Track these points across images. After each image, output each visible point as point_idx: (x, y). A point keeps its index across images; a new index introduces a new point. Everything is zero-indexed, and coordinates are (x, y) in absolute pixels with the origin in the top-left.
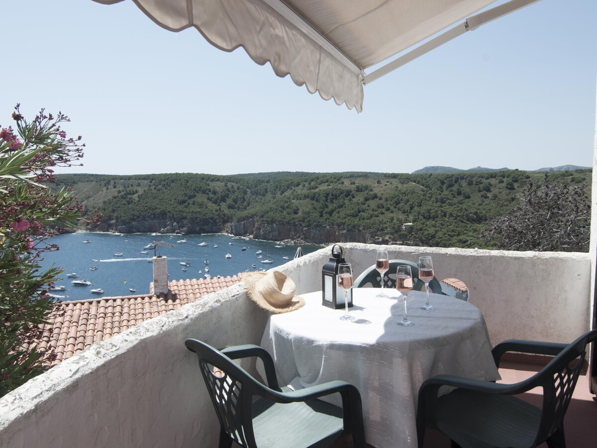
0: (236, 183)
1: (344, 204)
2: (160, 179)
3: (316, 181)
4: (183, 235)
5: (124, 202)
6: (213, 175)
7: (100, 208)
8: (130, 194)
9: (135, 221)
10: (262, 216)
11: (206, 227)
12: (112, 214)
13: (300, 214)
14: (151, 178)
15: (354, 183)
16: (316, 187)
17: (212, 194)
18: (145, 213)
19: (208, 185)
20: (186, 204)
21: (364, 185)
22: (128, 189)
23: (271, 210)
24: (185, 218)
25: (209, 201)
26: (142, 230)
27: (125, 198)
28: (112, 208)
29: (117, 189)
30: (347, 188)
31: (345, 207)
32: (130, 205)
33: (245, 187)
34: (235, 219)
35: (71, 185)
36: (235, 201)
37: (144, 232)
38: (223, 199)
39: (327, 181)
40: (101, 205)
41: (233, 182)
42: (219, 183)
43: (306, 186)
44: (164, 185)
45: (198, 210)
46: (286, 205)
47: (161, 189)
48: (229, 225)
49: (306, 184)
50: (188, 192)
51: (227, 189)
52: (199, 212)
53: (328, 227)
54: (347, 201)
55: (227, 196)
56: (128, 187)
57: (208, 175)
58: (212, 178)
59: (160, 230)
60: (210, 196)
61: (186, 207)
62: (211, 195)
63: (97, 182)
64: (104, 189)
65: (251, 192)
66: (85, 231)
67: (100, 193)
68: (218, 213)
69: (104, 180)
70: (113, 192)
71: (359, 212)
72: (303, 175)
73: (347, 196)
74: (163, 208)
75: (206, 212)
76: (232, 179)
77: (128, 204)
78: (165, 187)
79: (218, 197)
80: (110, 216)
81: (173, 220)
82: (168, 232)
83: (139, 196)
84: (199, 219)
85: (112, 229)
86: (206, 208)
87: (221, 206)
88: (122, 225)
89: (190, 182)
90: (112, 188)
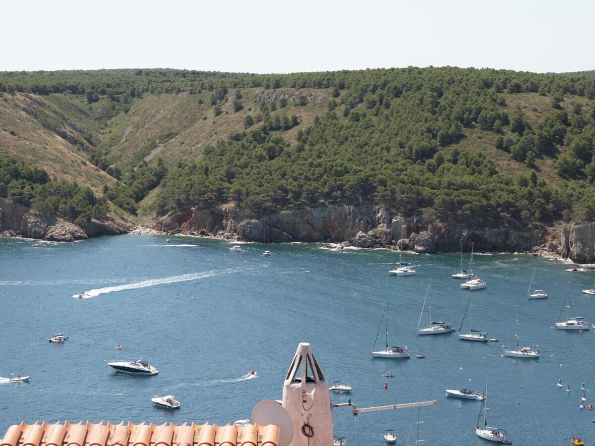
0: (591, 96)
2: (360, 86)
4: (419, 252)
5: (260, 150)
6: (521, 74)
7: (195, 167)
8: (278, 128)
11: (488, 233)
12: (228, 185)
14: (337, 81)
17: (513, 131)
18: (315, 184)
19: (503, 104)
20: (433, 161)
22: (273, 114)
24: (430, 203)
25: (501, 152)
26: (304, 233)
27: (263, 140)
28: (226, 168)
32: (273, 162)
34: (580, 210)
35: (126, 102)
36: (584, 154)
37: (310, 239)
38: (548, 147)
41: (582, 94)
42: (535, 98)
44: (372, 104)
45: (468, 179)
47: (364, 115)
48: (559, 228)
50: (440, 123)
51: (559, 117)
52: (471, 186)
55: (559, 137)
56: (274, 109)
57: (504, 72)
58: (514, 81)
59: (354, 235)
60: (505, 138)
61: (433, 170)
62: (510, 135)
63: (192, 92)
64: (210, 113)
66: (154, 232)
67: (199, 123)
68: (525, 190)
69: (211, 88)
70: (233, 122)
74: (366, 172)
75: (491, 186)
76: (578, 86)
77: (272, 158)
78: (374, 110)
79: (532, 141)
80: (220, 191)
81: (392, 205)
82: (375, 242)
83: (301, 134)
84: (467, 206)
85: (224, 229)
86: (493, 173)
87: (538, 170)
88: (251, 218)
89: (449, 95)
90: (231, 109)
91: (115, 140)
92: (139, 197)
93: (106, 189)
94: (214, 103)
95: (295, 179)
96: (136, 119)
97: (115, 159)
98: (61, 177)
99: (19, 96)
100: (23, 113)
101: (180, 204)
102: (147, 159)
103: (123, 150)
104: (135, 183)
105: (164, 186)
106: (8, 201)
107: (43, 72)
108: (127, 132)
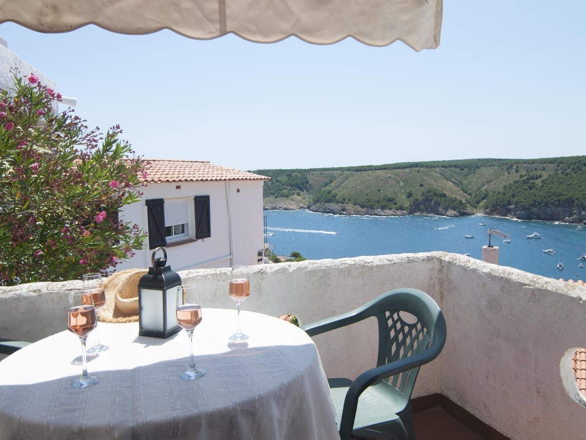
2: (569, 162)
5: (526, 187)
7: (500, 192)
8: (533, 179)
9: (537, 208)
12: (512, 199)
14: (558, 161)
18: (548, 199)
26: (543, 217)
27: (527, 183)
28: (512, 193)
29: (519, 174)
32: (531, 191)
35: (474, 170)
40: (501, 190)
47: (570, 174)
56: (532, 171)
59: (565, 219)
63: (499, 166)
64: (506, 173)
66: (483, 215)
67: (502, 177)
69: (507, 165)
70: (515, 176)
74: (570, 195)
77: (530, 189)
78: (574, 172)
80: (509, 201)
81: (581, 208)
82: (573, 222)
83: (543, 181)
85: (510, 215)
88: (521, 211)
90: (514, 172)
91: (470, 183)
92: (478, 203)
93: (466, 200)
94: (507, 170)
95: (540, 197)
96: (478, 176)
97: (469, 190)
98: (451, 195)
99: (437, 169)
100: (439, 174)
102: (481, 190)
103: (473, 186)
104: (477, 198)
105: (488, 199)
106: (433, 203)
108: (474, 180)
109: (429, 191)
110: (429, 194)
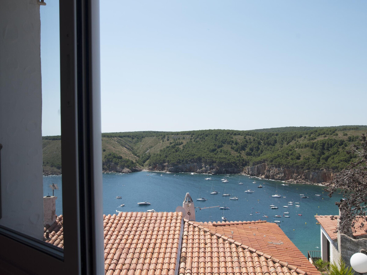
0: (253, 136)
1: (338, 151)
2: (198, 134)
3: (315, 133)
4: (213, 174)
5: (173, 150)
6: (236, 131)
7: (158, 155)
8: (178, 145)
9: (181, 164)
10: (271, 161)
11: (229, 169)
12: (165, 159)
13: (302, 159)
14: (192, 133)
15: (347, 135)
16: (315, 139)
17: (235, 144)
18: (187, 158)
19: (232, 138)
20: (216, 152)
21: (355, 136)
22: (176, 141)
23: (278, 156)
24: (215, 162)
25: (232, 150)
26: (185, 170)
27: (174, 148)
28: (165, 154)
30: (340, 139)
31: (339, 154)
33: (259, 139)
34: (251, 163)
35: (141, 139)
36: (252, 150)
37: (186, 172)
38: (243, 148)
39: (324, 134)
41: (250, 135)
42: (240, 136)
43: (307, 138)
44: (201, 138)
45: (224, 156)
46: (290, 152)
47: (199, 141)
48: (246, 168)
49: (307, 136)
50: (217, 143)
51: (245, 141)
52: (225, 158)
53: (325, 170)
54: (340, 150)
55: (246, 146)
56: (177, 140)
57: (232, 130)
58: (234, 133)
59: (197, 170)
60: (233, 146)
61: (216, 154)
63: (157, 136)
64: (161, 141)
65: (264, 143)
66: (148, 170)
67: (159, 144)
68: (238, 159)
69: (161, 135)
70: (167, 143)
71: (351, 158)
72: (305, 129)
73: (340, 145)
74: (199, 155)
75: (230, 158)
76: (249, 134)
77: (176, 152)
78: (201, 140)
79: (239, 147)
80: (164, 160)
81: (206, 163)
82: (202, 172)
83: (183, 146)
84: (224, 163)
85: (165, 169)
86: (230, 154)
87: (241, 153)
88: (172, 167)
89: (219, 136)
90: (166, 140)
91: (138, 148)
92: (144, 162)
93: (136, 160)
94: (162, 139)
95: (182, 157)
96: (143, 143)
97: (138, 153)
98: (125, 157)
99: (115, 138)
100: (116, 142)
101: (154, 164)
102: (146, 153)
103: (140, 151)
104: (143, 159)
105: (150, 159)
106: (113, 163)
107: (121, 132)
108: (141, 147)
109: (110, 155)
110: (110, 157)
